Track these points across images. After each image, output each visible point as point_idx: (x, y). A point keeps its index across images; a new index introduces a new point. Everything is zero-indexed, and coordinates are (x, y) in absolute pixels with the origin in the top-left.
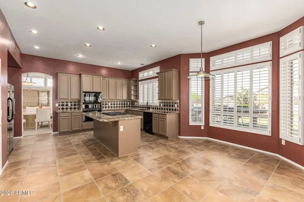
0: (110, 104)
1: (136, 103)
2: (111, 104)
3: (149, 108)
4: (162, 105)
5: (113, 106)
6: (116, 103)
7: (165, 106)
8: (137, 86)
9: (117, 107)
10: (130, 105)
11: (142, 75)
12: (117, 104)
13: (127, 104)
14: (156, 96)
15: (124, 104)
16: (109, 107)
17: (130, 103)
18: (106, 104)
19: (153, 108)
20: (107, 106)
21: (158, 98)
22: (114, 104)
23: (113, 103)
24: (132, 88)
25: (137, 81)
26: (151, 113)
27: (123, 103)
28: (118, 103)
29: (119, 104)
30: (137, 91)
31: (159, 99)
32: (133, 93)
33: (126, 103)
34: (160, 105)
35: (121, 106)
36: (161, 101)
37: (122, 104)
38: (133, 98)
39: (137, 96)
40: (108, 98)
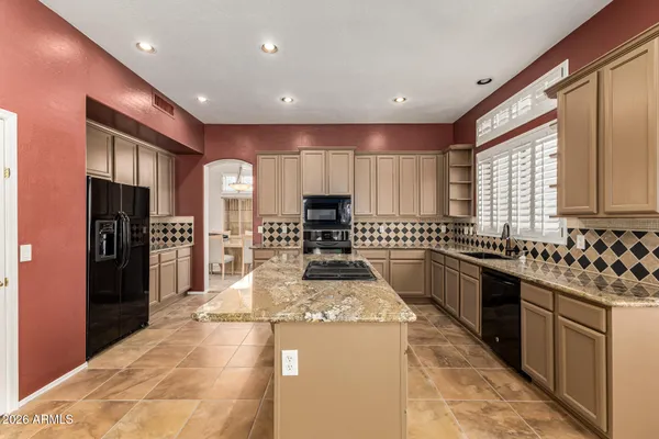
0: (382, 228)
1: (466, 229)
2: (388, 231)
3: (513, 250)
4: (580, 242)
5: (392, 235)
6: (401, 227)
7: (600, 247)
8: (469, 170)
9: (405, 239)
10: (450, 235)
11: (486, 128)
12: (405, 231)
13: (438, 231)
14: (549, 201)
15: (430, 231)
16: (380, 239)
17: (451, 227)
18: (372, 230)
19: (535, 253)
20: (376, 235)
21: (554, 211)
22: (396, 231)
23: (392, 227)
24: (454, 177)
25: (471, 152)
26: (516, 281)
27: (426, 227)
28: (409, 227)
29: (413, 231)
30: (469, 186)
31: (562, 214)
32: (455, 193)
33: (434, 227)
34: (571, 244)
35: (417, 235)
36: (576, 224)
37: (422, 231)
38: (455, 211)
39: (470, 204)
40: (374, 212)
